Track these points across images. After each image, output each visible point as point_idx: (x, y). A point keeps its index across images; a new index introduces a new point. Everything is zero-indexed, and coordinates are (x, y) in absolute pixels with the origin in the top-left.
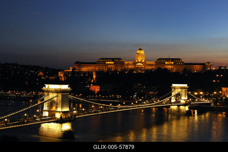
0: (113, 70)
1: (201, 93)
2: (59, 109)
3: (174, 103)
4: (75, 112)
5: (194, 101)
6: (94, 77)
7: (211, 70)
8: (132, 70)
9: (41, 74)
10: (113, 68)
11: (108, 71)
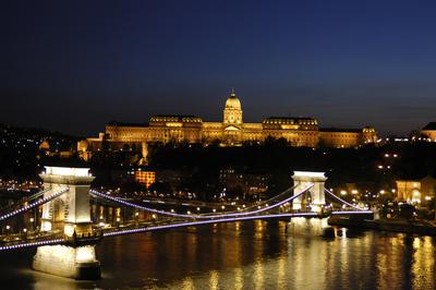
0: (180, 139)
1: (355, 192)
2: (71, 218)
3: (299, 211)
4: (101, 224)
5: (340, 209)
6: (145, 153)
7: (372, 144)
8: (217, 141)
9: (45, 145)
10: (180, 135)
11: (170, 142)
